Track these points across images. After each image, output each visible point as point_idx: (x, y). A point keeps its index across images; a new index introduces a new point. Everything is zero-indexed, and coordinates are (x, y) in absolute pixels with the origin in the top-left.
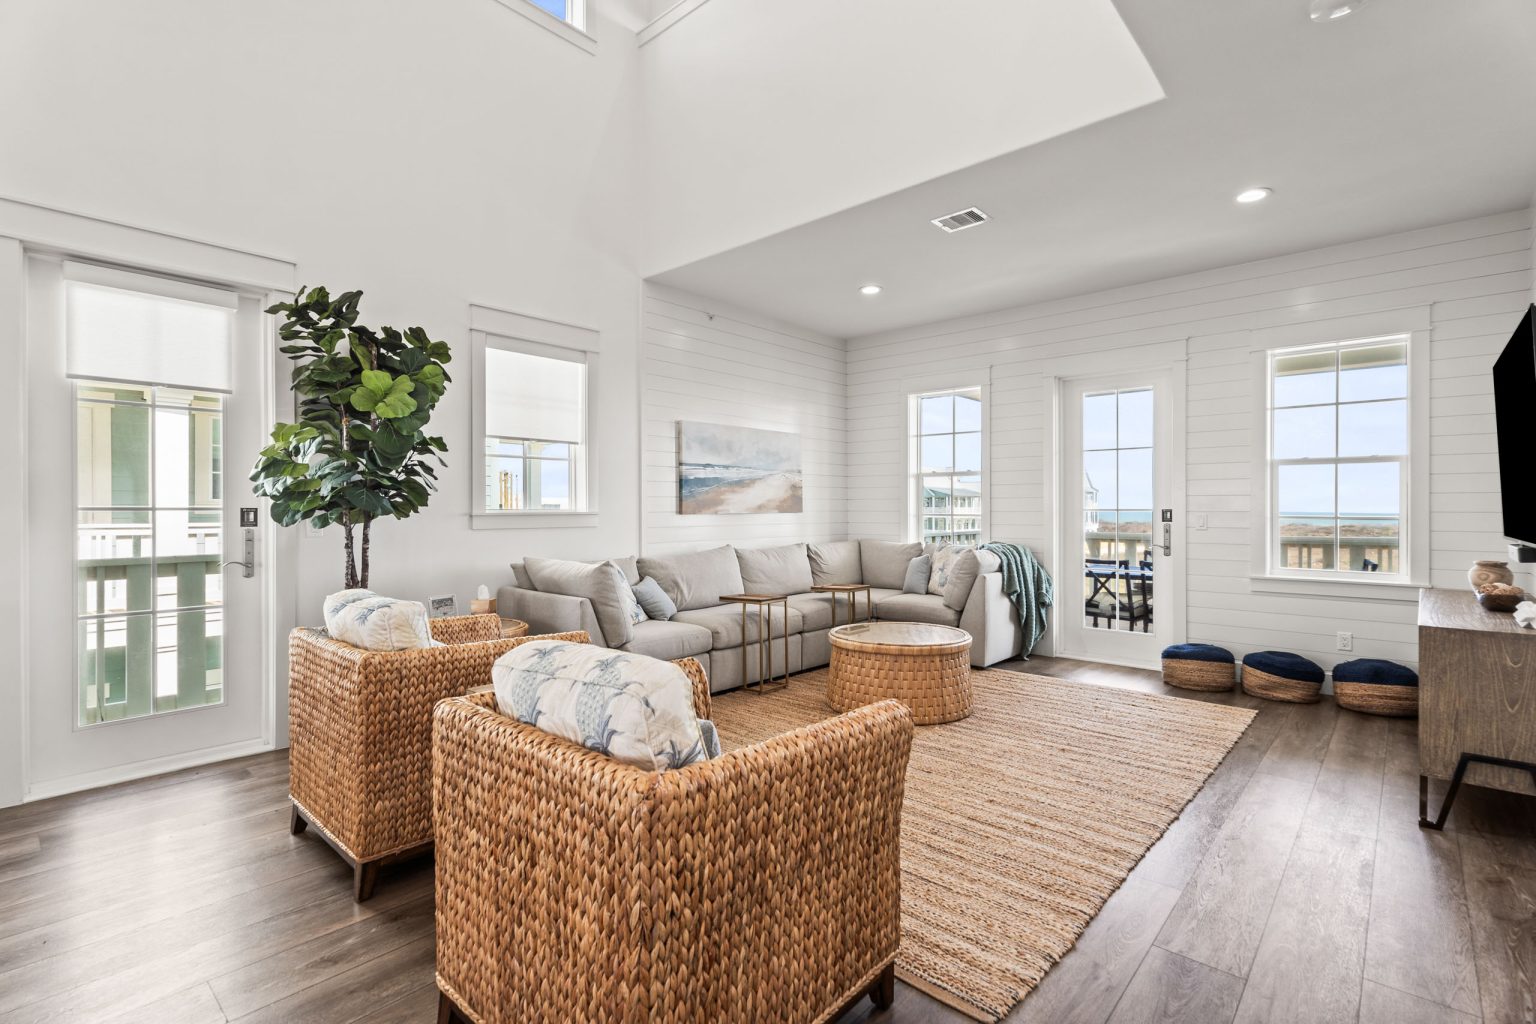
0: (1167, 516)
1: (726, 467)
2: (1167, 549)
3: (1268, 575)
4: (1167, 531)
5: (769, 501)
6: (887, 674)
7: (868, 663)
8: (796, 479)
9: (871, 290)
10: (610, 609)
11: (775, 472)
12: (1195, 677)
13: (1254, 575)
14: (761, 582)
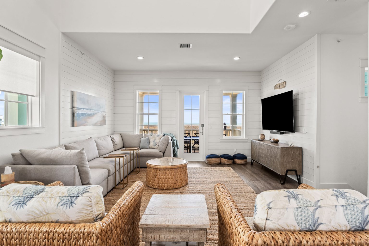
0: (203, 126)
1: (87, 109)
2: (203, 133)
3: (223, 138)
4: (203, 129)
5: (98, 121)
6: (174, 174)
7: (168, 172)
8: (104, 114)
9: (140, 58)
10: (85, 168)
11: (99, 112)
12: (215, 162)
13: (221, 138)
14: (103, 150)
